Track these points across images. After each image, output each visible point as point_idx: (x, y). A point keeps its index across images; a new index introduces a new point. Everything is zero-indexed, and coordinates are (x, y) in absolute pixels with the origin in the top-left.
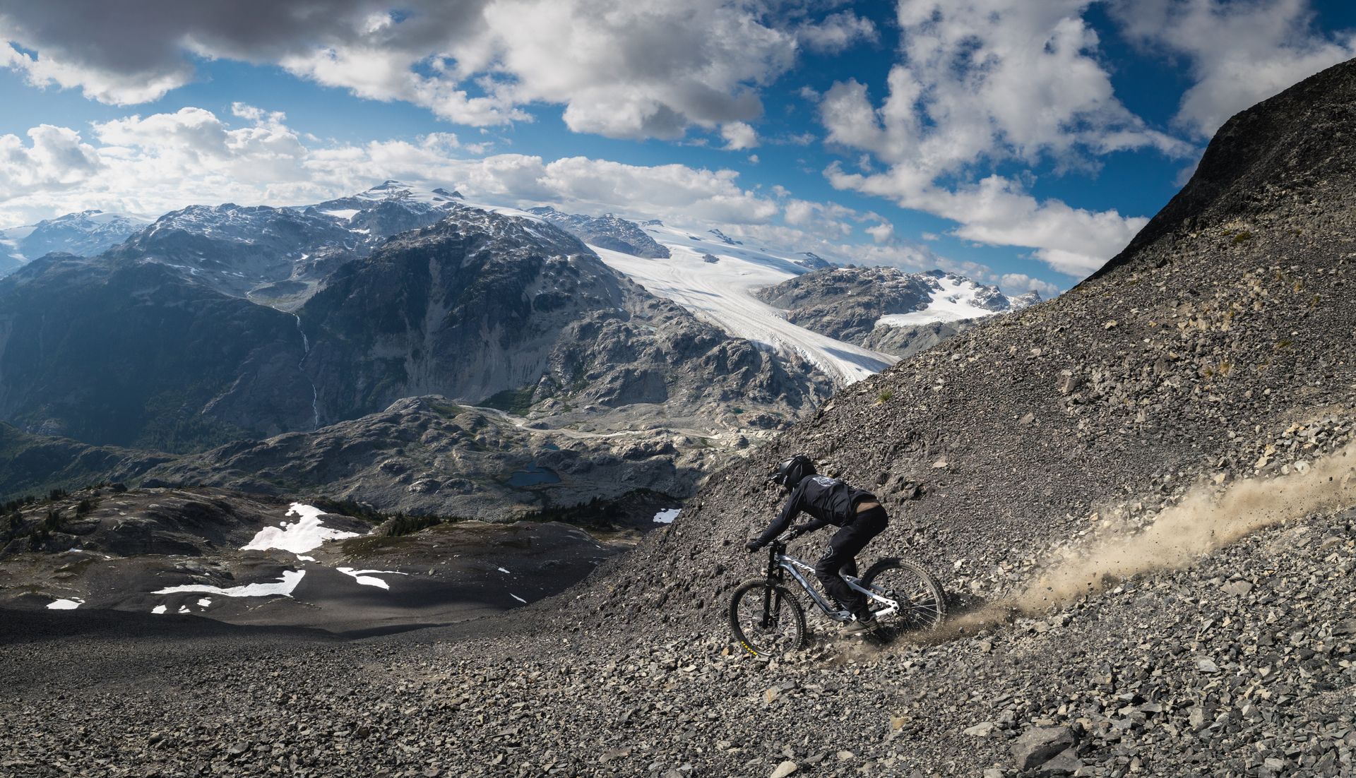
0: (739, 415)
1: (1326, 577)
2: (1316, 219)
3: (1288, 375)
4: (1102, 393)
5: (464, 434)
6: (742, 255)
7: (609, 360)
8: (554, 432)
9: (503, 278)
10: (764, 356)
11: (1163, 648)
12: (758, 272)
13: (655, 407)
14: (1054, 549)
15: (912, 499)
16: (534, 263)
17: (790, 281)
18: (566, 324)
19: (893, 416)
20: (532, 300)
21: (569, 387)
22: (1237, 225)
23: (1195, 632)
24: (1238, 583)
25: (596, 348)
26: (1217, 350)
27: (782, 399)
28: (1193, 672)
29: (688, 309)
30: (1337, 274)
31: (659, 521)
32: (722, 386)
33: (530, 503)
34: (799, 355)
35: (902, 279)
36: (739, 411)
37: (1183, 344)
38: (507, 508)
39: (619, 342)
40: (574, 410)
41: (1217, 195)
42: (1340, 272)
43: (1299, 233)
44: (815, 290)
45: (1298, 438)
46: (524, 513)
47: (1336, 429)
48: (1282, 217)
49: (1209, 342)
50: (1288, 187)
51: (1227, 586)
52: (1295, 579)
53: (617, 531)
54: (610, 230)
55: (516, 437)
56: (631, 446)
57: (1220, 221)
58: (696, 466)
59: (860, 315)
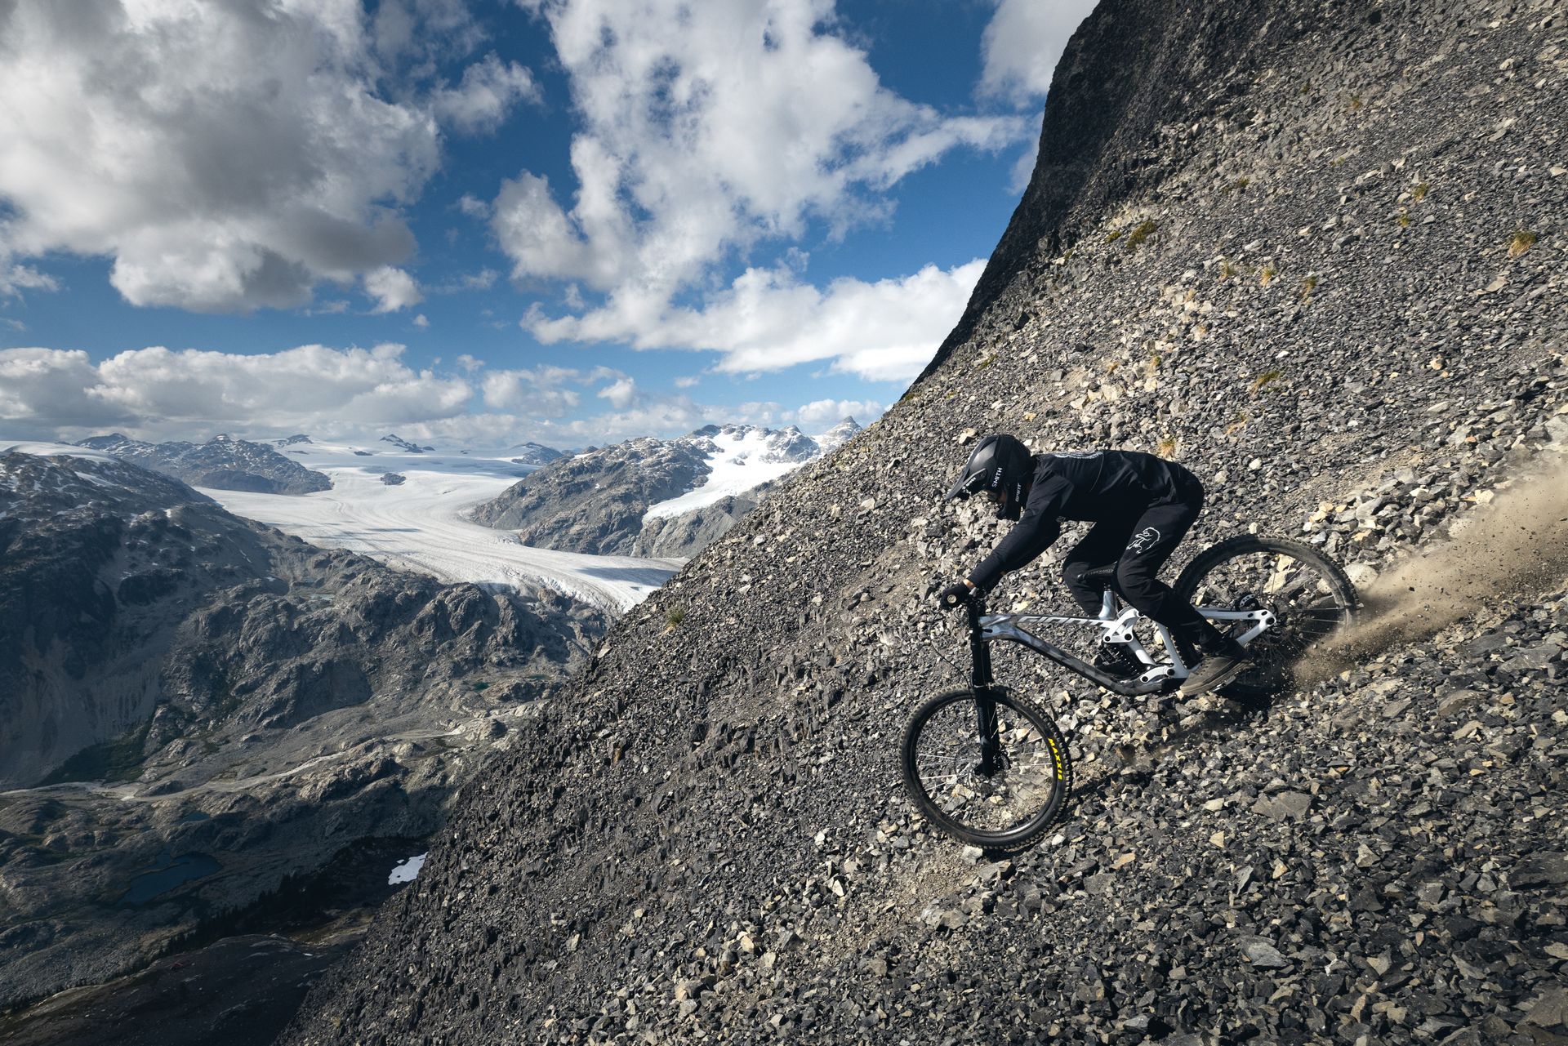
0: (483, 692)
1: (1464, 768)
2: (1271, 146)
3: (1288, 427)
4: (978, 538)
5: (19, 841)
6: (436, 465)
7: (266, 659)
8: (194, 792)
9: (52, 562)
10: (501, 601)
11: (1176, 925)
12: (465, 485)
13: (356, 711)
14: (951, 789)
15: (746, 751)
16: (106, 529)
17: (512, 489)
18: (184, 617)
19: (693, 641)
20: (115, 589)
21: (207, 714)
22: (1129, 216)
23: (1226, 892)
24: (1282, 795)
25: (242, 643)
26: (1146, 424)
27: (539, 655)
28: (1242, 969)
29: (375, 558)
30: (1340, 224)
31: (398, 881)
32: (450, 657)
33: (173, 921)
34: (549, 587)
35: (664, 450)
36: (483, 686)
37: (1087, 431)
38: (131, 945)
39: (278, 627)
40: (223, 748)
41: (1083, 180)
42: (1346, 219)
43: (1243, 184)
44: (549, 494)
45: (1337, 527)
46: (165, 943)
47: (1415, 493)
48: (1205, 170)
49: (1129, 415)
50: (1201, 115)
51: (1263, 804)
52: (1397, 778)
53: (333, 919)
54: (229, 460)
55: (126, 819)
56: (330, 778)
57: (1097, 221)
58: (436, 781)
59: (620, 513)
